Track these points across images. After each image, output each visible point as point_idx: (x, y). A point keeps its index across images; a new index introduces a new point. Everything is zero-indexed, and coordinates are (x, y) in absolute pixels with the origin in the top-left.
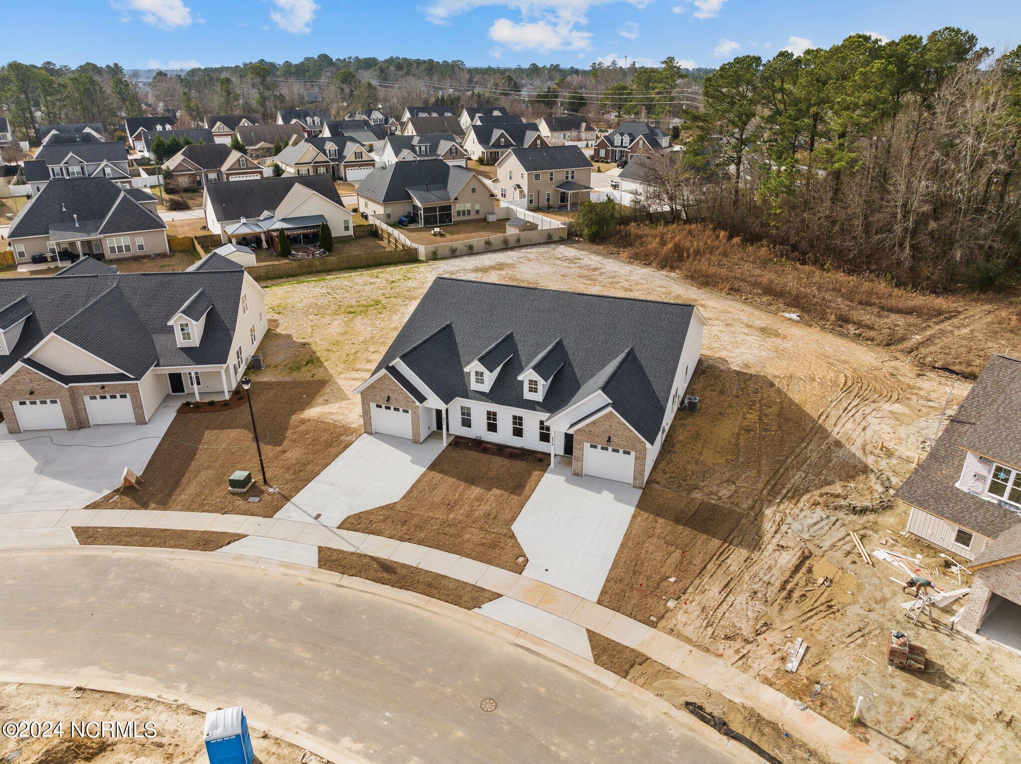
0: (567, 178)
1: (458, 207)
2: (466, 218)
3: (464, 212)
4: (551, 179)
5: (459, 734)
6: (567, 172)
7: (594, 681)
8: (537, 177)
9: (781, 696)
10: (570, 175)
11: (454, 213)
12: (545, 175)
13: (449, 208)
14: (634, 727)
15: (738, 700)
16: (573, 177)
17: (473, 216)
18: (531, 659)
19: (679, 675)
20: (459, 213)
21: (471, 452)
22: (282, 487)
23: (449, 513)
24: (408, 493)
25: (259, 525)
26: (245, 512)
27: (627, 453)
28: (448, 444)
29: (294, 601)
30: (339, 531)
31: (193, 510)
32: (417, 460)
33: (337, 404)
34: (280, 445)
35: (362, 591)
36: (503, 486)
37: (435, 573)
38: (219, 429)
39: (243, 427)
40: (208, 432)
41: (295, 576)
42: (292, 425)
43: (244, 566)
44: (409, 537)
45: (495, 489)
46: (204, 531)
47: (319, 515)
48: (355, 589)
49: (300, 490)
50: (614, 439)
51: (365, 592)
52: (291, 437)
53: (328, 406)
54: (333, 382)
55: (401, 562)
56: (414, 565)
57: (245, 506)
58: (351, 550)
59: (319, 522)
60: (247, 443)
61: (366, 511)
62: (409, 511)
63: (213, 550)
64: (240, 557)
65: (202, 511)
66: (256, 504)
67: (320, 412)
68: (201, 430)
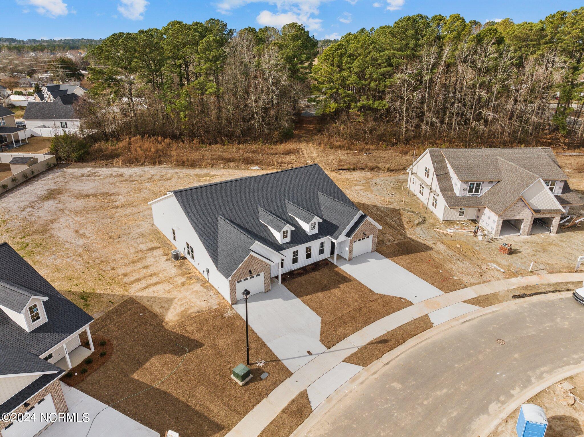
5: (517, 355)
9: (514, 278)
10: (2, 122)
16: (4, 123)
21: (297, 279)
22: (262, 359)
23: (349, 306)
24: (317, 312)
25: (297, 381)
26: (276, 385)
27: (368, 237)
28: (281, 283)
29: (392, 385)
30: (332, 349)
31: (246, 413)
32: (286, 298)
33: (174, 305)
34: (203, 345)
35: (397, 357)
36: (340, 282)
37: (397, 328)
38: (138, 369)
39: (152, 356)
40: (135, 376)
41: (366, 379)
42: (180, 332)
43: (340, 400)
44: (360, 326)
45: (340, 285)
46: (283, 411)
47: (308, 352)
48: (394, 359)
49: (272, 352)
50: (366, 233)
51: (398, 356)
52: (198, 336)
53: (171, 309)
54: (137, 297)
55: (380, 335)
56: (386, 332)
57: (268, 382)
58: (356, 350)
59: (316, 354)
60: (180, 360)
61: (321, 332)
62: (335, 318)
63: (311, 412)
64: (329, 400)
65: (253, 407)
66: (271, 376)
67: (176, 314)
68: (126, 379)
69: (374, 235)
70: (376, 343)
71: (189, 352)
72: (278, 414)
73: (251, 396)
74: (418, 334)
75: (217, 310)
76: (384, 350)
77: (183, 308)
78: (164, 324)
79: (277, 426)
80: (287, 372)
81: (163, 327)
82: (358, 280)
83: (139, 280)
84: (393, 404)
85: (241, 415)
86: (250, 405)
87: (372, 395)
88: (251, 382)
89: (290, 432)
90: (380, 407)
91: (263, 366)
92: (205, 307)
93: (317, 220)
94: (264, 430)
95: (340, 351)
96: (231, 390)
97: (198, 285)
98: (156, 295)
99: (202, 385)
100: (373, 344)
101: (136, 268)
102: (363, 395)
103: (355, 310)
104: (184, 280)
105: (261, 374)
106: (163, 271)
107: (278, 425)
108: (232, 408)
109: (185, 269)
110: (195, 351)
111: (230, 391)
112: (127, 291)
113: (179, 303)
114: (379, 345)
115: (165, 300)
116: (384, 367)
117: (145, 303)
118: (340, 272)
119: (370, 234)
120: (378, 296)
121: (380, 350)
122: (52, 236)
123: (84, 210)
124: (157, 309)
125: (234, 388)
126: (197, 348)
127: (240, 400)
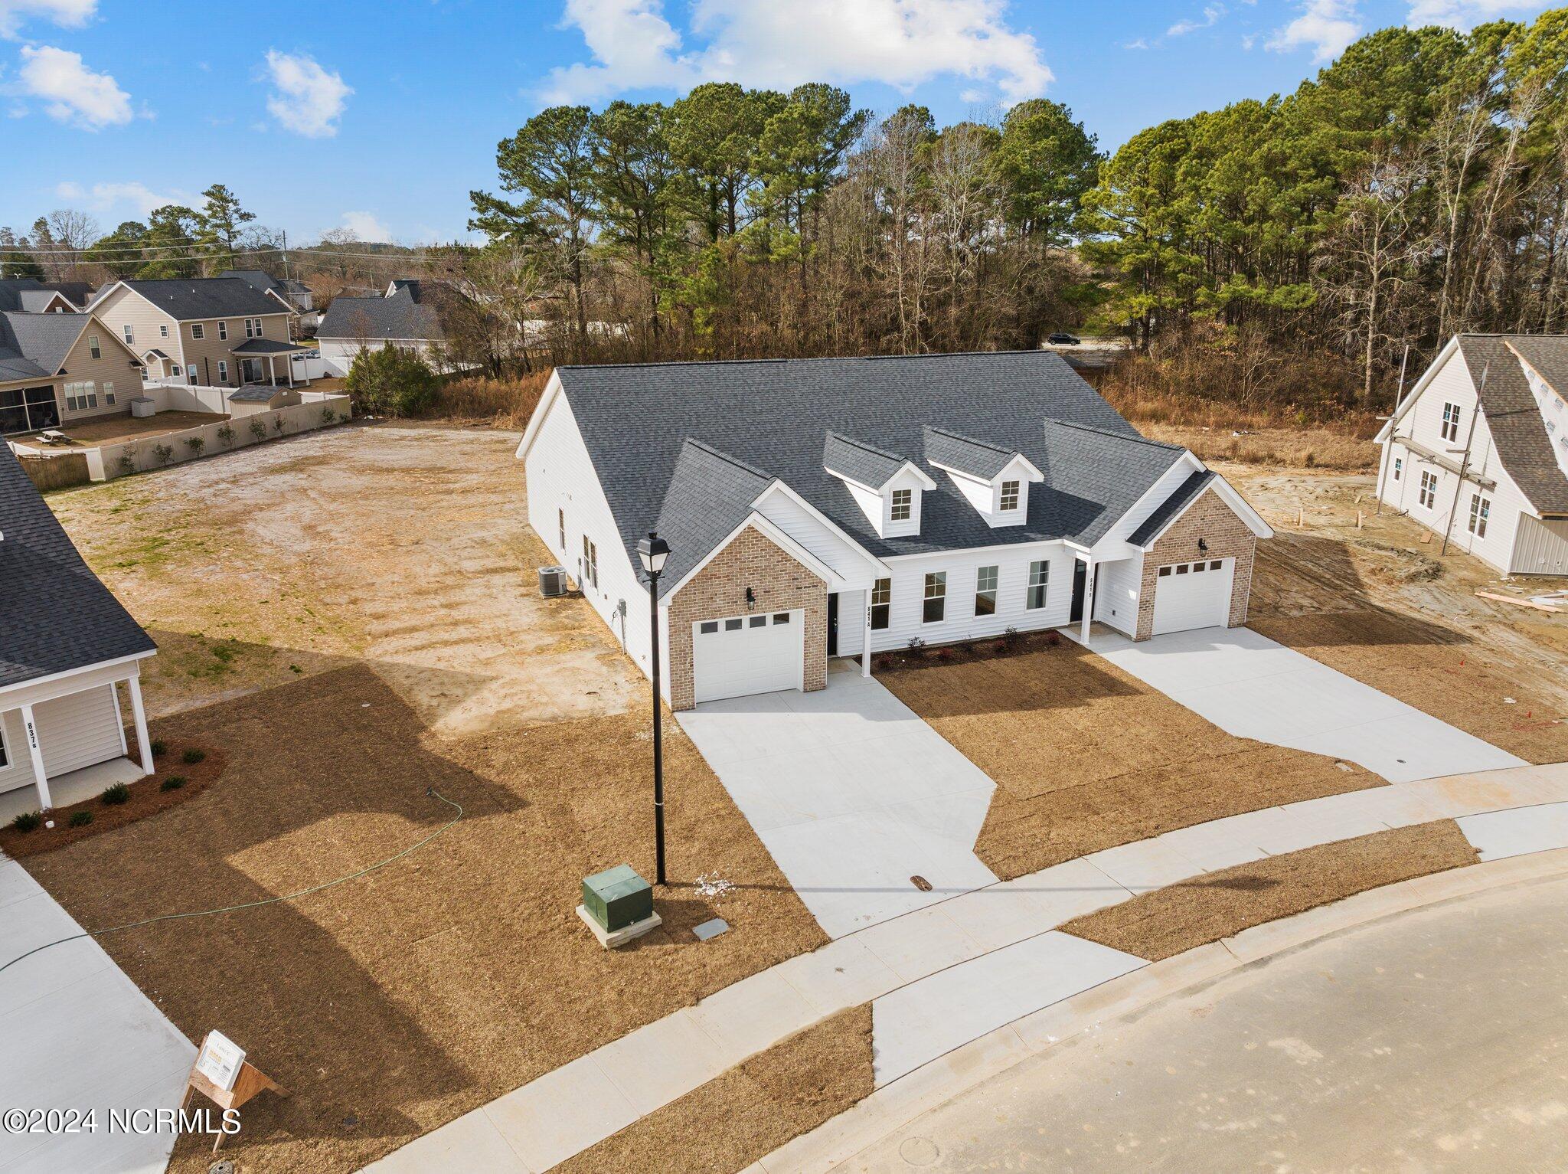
0: (250, 333)
1: (72, 388)
2: (89, 412)
3: (82, 399)
4: (223, 335)
6: (248, 322)
8: (197, 331)
10: (254, 329)
11: (60, 404)
12: (210, 327)
13: (48, 392)
16: (259, 332)
17: (102, 408)
20: (71, 402)
21: (932, 670)
22: (722, 875)
23: (1116, 760)
24: (983, 765)
25: (839, 970)
26: (747, 967)
27: (1216, 566)
28: (872, 673)
29: (1273, 1044)
30: (1017, 883)
31: (586, 1046)
32: (875, 714)
33: (486, 693)
34: (523, 804)
35: (1305, 945)
36: (1090, 692)
37: (1316, 847)
38: (260, 841)
39: (328, 811)
40: (236, 860)
41: (1152, 1006)
42: (463, 761)
43: (1016, 1068)
44: (1152, 823)
45: (1092, 701)
46: (743, 1067)
47: (917, 880)
48: (1292, 951)
49: (770, 859)
50: (1208, 543)
51: (1313, 942)
52: (518, 781)
53: (470, 703)
54: (380, 665)
55: (1235, 864)
56: (1264, 856)
57: (718, 954)
58: (1124, 897)
59: (945, 891)
60: (420, 836)
61: (986, 825)
62: (1053, 788)
63: (870, 1090)
64: (961, 1056)
65: (623, 1032)
66: (738, 935)
67: (476, 717)
68: (202, 863)
69: (1240, 562)
70: (1211, 885)
71: (464, 818)
72: (718, 1072)
73: (629, 990)
74: (1409, 878)
75: (617, 720)
76: (1246, 913)
77: (507, 705)
78: (423, 736)
79: (696, 1120)
80: (807, 931)
81: (417, 741)
82: (1165, 692)
83: (413, 629)
84: (1273, 1124)
85: (560, 1053)
86: (615, 1021)
87: (1170, 1070)
88: (651, 943)
89: (748, 1155)
90: (1205, 1126)
91: (717, 898)
92: (581, 708)
93: (1022, 471)
94: (635, 1124)
95: (1053, 893)
96: (559, 955)
97: (589, 655)
98: (441, 665)
99: (457, 923)
100: (1202, 886)
101: (418, 606)
102: (1130, 1063)
103: (1138, 774)
104: (549, 640)
105: (699, 921)
106: (496, 617)
107: (703, 1118)
108: (535, 1021)
109: (567, 617)
110: (485, 820)
111: (553, 960)
112: (358, 649)
113: (503, 692)
114: (1229, 893)
115: (464, 678)
116: (1242, 975)
117: (398, 682)
118: (1101, 667)
119: (1226, 553)
120: (1242, 746)
121: (1229, 913)
122: (241, 532)
123: (359, 492)
124: (423, 698)
125: (574, 953)
126: (496, 812)
127: (579, 998)
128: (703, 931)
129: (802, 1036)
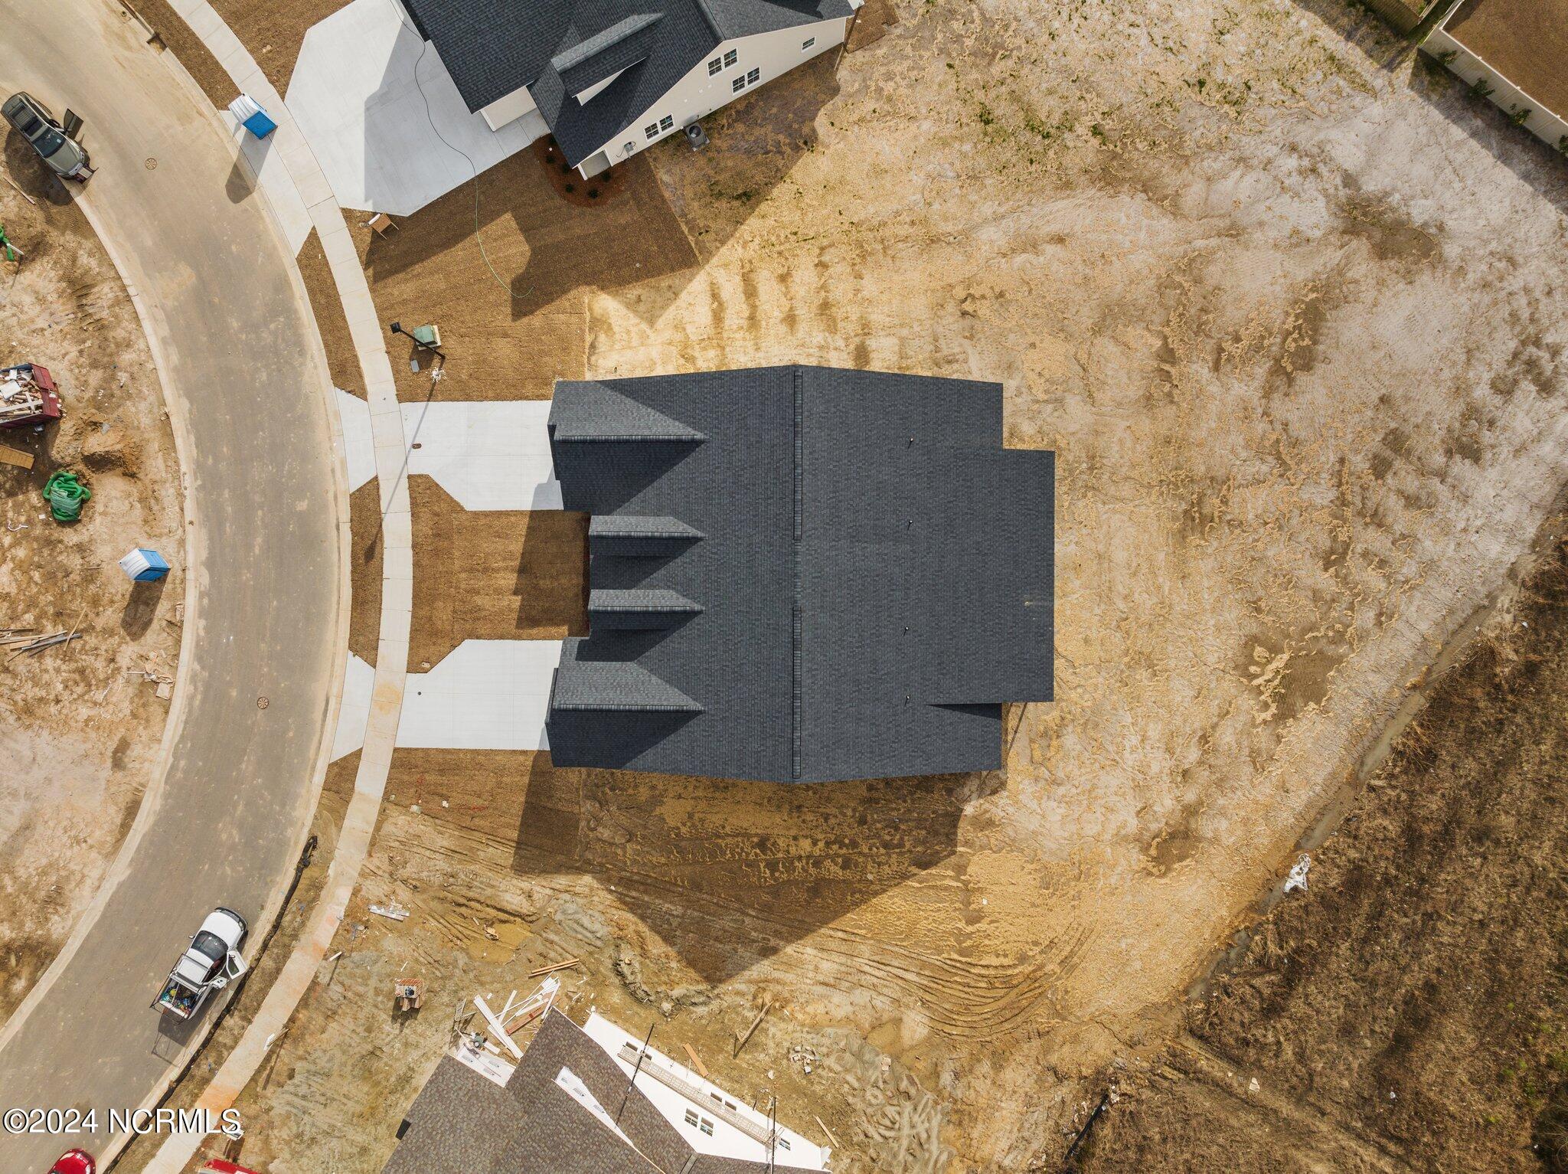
5: (234, 693)
7: (313, 768)
9: (346, 902)
14: (283, 805)
15: (331, 872)
18: (318, 715)
19: (340, 828)
22: (443, 380)
24: (484, 513)
25: (385, 398)
26: (396, 372)
29: (306, 500)
30: (405, 483)
33: (634, 320)
34: (514, 319)
40: (508, 217)
41: (335, 480)
43: (328, 427)
47: (418, 446)
53: (624, 311)
54: (693, 274)
57: (404, 365)
59: (409, 452)
60: (505, 279)
61: (441, 488)
63: (336, 385)
64: (337, 415)
66: (410, 374)
67: (605, 312)
71: (513, 296)
74: (352, 615)
77: (617, 328)
78: (594, 287)
80: (405, 397)
81: (589, 284)
83: (750, 294)
84: (283, 477)
87: (310, 466)
90: (289, 458)
91: (431, 373)
98: (681, 304)
99: (447, 288)
102: (317, 458)
105: (420, 363)
108: (394, 304)
110: (508, 304)
112: (726, 264)
113: (634, 329)
115: (657, 313)
116: (335, 516)
117: (665, 281)
124: (639, 292)
126: (512, 308)
128: (415, 365)
129: (361, 376)
